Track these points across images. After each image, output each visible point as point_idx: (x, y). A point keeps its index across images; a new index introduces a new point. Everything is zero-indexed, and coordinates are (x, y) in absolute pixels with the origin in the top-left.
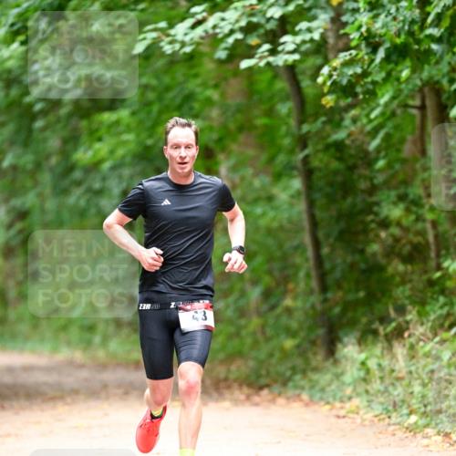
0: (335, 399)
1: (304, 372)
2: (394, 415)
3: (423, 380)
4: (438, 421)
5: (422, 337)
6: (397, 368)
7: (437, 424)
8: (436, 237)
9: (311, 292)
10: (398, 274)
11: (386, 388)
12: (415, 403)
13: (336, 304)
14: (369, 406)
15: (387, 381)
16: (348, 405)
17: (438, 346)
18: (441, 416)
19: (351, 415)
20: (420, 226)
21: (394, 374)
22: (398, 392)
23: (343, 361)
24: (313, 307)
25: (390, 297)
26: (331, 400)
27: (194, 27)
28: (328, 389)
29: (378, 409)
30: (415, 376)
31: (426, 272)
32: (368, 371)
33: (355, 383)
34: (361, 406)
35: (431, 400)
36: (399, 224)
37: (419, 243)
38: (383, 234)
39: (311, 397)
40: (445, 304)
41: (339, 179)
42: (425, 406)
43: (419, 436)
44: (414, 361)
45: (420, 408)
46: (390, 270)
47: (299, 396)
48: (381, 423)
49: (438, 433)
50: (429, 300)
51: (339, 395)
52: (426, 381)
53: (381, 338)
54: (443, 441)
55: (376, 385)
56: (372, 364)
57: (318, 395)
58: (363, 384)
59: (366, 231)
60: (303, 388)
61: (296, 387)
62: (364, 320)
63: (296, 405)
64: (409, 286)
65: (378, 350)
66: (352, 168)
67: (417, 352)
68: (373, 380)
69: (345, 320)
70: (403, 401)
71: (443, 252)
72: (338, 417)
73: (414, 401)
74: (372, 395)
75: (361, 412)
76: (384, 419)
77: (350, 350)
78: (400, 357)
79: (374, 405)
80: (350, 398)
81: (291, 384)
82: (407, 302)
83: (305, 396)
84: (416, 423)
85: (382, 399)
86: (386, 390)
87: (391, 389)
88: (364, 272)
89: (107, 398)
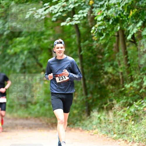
0: (90, 129)
1: (80, 121)
2: (109, 134)
3: (118, 123)
4: (123, 136)
5: (118, 110)
6: (110, 119)
7: (123, 137)
8: (123, 77)
9: (82, 95)
10: (111, 89)
11: (106, 126)
12: (116, 131)
13: (90, 99)
14: (101, 132)
15: (107, 124)
16: (94, 131)
17: (123, 112)
18: (124, 135)
19: (95, 134)
20: (117, 74)
21: (109, 121)
22: (110, 127)
23: (93, 117)
24: (83, 100)
25: (108, 97)
26: (89, 129)
27: (45, 10)
28: (88, 126)
29: (104, 132)
30: (116, 122)
31: (119, 88)
32: (101, 120)
33: (97, 124)
34: (99, 131)
35: (121, 129)
36: (111, 73)
37: (117, 79)
38: (106, 76)
39: (83, 129)
40: (126, 99)
41: (91, 59)
42: (119, 131)
43: (117, 141)
44: (115, 117)
45: (117, 132)
46: (108, 88)
47: (79, 128)
48: (105, 137)
49: (123, 140)
50: (121, 98)
51: (92, 128)
52: (119, 123)
53: (105, 110)
54: (125, 143)
55: (103, 125)
56: (102, 118)
57: (85, 128)
58: (99, 124)
59: (100, 76)
60: (80, 126)
61: (78, 125)
62: (100, 104)
63: (78, 131)
64: (114, 93)
65: (104, 114)
66: (96, 55)
67: (116, 114)
68: (102, 123)
69: (93, 104)
70: (112, 130)
71: (125, 82)
72: (91, 135)
73: (115, 130)
74: (102, 128)
75: (99, 133)
76: (106, 136)
77: (95, 114)
78: (111, 116)
79: (102, 131)
80: (95, 129)
81: (76, 124)
82: (113, 98)
83: (81, 128)
84: (116, 137)
85: (105, 129)
86: (107, 126)
87: (108, 126)
88: (99, 89)
89: (17, 129)
